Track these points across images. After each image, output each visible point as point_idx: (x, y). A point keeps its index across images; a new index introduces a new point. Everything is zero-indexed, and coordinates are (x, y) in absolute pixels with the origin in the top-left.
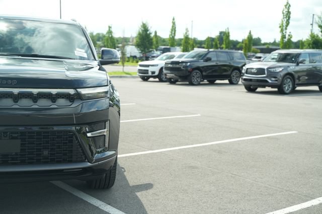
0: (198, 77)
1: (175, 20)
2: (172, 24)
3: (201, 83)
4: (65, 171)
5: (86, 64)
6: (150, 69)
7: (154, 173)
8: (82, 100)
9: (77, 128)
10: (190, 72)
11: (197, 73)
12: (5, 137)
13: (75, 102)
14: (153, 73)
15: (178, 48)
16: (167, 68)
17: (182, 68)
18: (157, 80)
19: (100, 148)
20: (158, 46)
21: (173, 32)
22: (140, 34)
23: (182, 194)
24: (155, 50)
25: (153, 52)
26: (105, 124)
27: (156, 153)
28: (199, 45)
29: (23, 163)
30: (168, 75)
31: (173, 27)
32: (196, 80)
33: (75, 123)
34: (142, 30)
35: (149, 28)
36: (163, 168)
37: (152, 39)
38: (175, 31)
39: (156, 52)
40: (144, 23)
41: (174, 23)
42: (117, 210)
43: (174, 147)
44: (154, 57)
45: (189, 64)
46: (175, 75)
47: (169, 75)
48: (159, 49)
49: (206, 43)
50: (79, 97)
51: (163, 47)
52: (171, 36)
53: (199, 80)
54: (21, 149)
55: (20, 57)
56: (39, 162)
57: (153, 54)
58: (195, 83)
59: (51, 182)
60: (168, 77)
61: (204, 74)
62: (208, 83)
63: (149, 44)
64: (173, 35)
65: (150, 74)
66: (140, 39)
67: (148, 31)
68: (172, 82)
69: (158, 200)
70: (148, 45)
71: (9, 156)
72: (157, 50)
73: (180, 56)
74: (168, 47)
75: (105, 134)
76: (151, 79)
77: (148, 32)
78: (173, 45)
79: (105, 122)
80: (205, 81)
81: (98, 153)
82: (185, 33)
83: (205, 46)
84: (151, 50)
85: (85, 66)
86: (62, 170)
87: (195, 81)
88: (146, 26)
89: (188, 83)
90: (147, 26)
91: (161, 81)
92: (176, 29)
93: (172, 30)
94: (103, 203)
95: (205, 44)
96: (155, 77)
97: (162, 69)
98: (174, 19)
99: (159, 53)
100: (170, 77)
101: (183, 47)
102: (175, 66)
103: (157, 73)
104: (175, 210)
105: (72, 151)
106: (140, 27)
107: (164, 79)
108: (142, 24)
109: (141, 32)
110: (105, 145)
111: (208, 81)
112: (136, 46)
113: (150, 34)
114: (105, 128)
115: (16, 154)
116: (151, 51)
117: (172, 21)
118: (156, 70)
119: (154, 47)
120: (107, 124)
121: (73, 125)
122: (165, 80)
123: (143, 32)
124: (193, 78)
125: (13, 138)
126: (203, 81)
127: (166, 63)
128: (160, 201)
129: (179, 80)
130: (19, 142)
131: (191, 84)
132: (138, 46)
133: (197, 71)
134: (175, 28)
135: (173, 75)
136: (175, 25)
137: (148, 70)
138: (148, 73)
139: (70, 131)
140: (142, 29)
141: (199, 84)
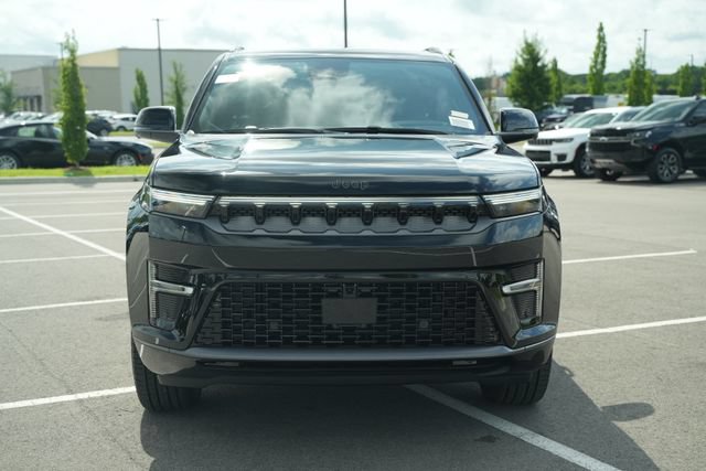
0: (673, 164)
1: (605, 31)
2: (596, 41)
3: (681, 177)
4: (455, 363)
5: (471, 144)
6: (555, 149)
7: (619, 376)
8: (492, 217)
9: (482, 275)
10: (654, 153)
11: (670, 153)
12: (349, 293)
13: (479, 221)
14: (562, 157)
15: (611, 98)
16: (596, 146)
17: (633, 144)
18: (571, 173)
19: (526, 317)
20: (561, 95)
21: (600, 60)
22: (518, 68)
23: (696, 419)
24: (554, 105)
25: (550, 110)
26: (536, 268)
27: (612, 334)
28: (659, 88)
29: (381, 344)
30: (598, 160)
31: (598, 47)
32: (667, 172)
33: (475, 265)
34: (524, 59)
35: (542, 54)
36: (638, 366)
37: (548, 79)
38: (604, 56)
39: (556, 109)
40: (530, 41)
41: (602, 39)
42: (560, 445)
43: (649, 321)
44: (553, 120)
45: (650, 133)
46: (617, 161)
47: (601, 162)
48: (562, 100)
49: (681, 82)
50: (487, 211)
51: (575, 96)
52: (594, 70)
53: (675, 172)
54: (379, 318)
55: (346, 134)
56: (410, 344)
57: (551, 113)
58: (665, 178)
59: (407, 386)
60: (597, 166)
61: (688, 155)
62: (694, 176)
63: (540, 90)
64: (599, 67)
65: (554, 160)
66: (520, 80)
67: (539, 60)
68: (607, 177)
69: (645, 428)
70: (538, 93)
71: (357, 331)
72: (558, 104)
73: (626, 117)
74: (587, 95)
75: (536, 288)
76: (556, 173)
77: (539, 64)
78: (599, 91)
79: (537, 262)
80: (688, 172)
81: (523, 327)
82: (634, 61)
83: (679, 88)
84: (546, 104)
85: (469, 147)
86: (449, 362)
87: (665, 173)
88: (534, 50)
89: (646, 178)
90: (537, 50)
91: (580, 175)
92: (607, 52)
93: (596, 55)
94: (527, 431)
95: (677, 84)
96: (565, 167)
97: (582, 147)
98: (601, 29)
99: (564, 110)
100: (604, 166)
101: (630, 94)
102: (614, 140)
103: (569, 159)
104: (688, 451)
105: (473, 322)
106: (520, 52)
107: (587, 172)
108: (524, 45)
109: (521, 62)
110: (535, 312)
111: (695, 172)
112: (510, 97)
113: (544, 66)
114: (535, 277)
115: (369, 327)
116: (546, 107)
117: (596, 34)
118: (569, 151)
119: (552, 97)
120: (540, 266)
121: (472, 269)
122: (592, 172)
123: (526, 65)
124: (660, 166)
125: (364, 295)
126: (683, 173)
127: (592, 135)
128: (650, 431)
129: (625, 173)
130: (373, 303)
131: (656, 180)
132: (515, 96)
133: (671, 150)
134: (605, 49)
135: (611, 161)
136: (604, 42)
137: (549, 152)
138: (549, 159)
139: (471, 283)
140: (525, 56)
141: (675, 181)
